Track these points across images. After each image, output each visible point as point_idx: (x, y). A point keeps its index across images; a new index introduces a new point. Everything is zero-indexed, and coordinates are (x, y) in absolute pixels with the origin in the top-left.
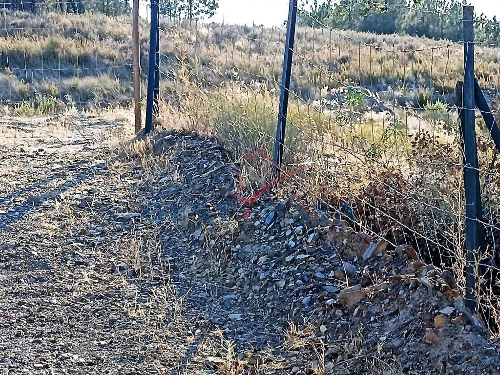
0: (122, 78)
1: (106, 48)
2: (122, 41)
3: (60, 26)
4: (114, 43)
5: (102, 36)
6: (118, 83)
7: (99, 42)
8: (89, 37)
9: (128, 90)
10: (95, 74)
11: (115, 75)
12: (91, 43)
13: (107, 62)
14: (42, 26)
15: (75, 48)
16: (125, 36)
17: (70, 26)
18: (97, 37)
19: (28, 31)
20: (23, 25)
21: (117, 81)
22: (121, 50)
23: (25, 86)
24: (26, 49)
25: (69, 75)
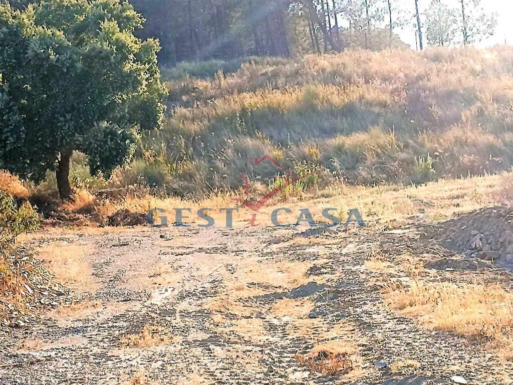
0: (398, 129)
1: (374, 93)
2: (393, 81)
3: (318, 72)
4: (383, 85)
5: (368, 78)
6: (394, 138)
7: (364, 86)
8: (352, 80)
9: (407, 146)
10: (365, 129)
11: (388, 127)
12: (356, 87)
13: (376, 110)
14: (297, 73)
15: (337, 97)
16: (395, 74)
17: (329, 69)
18: (362, 80)
19: (281, 81)
20: (275, 75)
21: (392, 136)
22: (392, 93)
23: (280, 153)
24: (279, 104)
25: (332, 132)
